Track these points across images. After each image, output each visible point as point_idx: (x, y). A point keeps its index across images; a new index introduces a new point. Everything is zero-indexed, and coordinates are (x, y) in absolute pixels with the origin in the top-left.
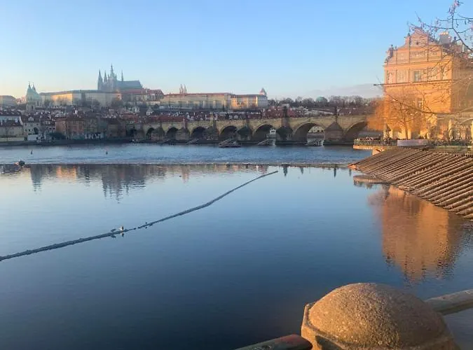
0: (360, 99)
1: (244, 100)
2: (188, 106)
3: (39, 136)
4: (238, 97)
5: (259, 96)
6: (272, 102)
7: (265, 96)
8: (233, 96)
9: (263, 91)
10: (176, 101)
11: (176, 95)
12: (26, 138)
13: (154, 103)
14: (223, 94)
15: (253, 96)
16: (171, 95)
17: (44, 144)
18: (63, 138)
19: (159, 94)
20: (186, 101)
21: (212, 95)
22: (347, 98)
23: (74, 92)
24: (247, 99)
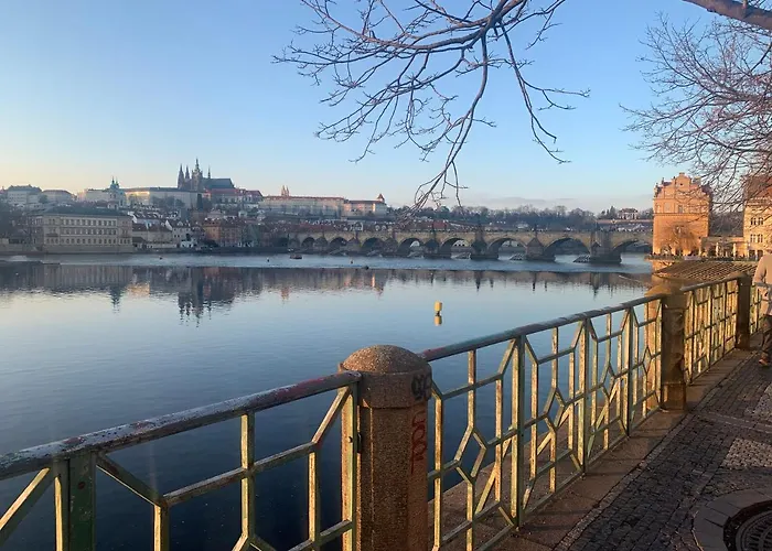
0: (485, 210)
1: (359, 206)
2: (294, 210)
3: (192, 242)
4: (352, 202)
5: (377, 203)
6: (390, 209)
7: (383, 203)
8: (346, 202)
9: (381, 196)
10: (278, 203)
11: (278, 198)
12: (178, 246)
13: (251, 206)
14: (335, 199)
15: (371, 203)
16: (272, 198)
17: (202, 253)
18: (216, 246)
19: (256, 195)
20: (290, 203)
21: (322, 199)
22: (472, 208)
23: (152, 189)
24: (363, 206)
